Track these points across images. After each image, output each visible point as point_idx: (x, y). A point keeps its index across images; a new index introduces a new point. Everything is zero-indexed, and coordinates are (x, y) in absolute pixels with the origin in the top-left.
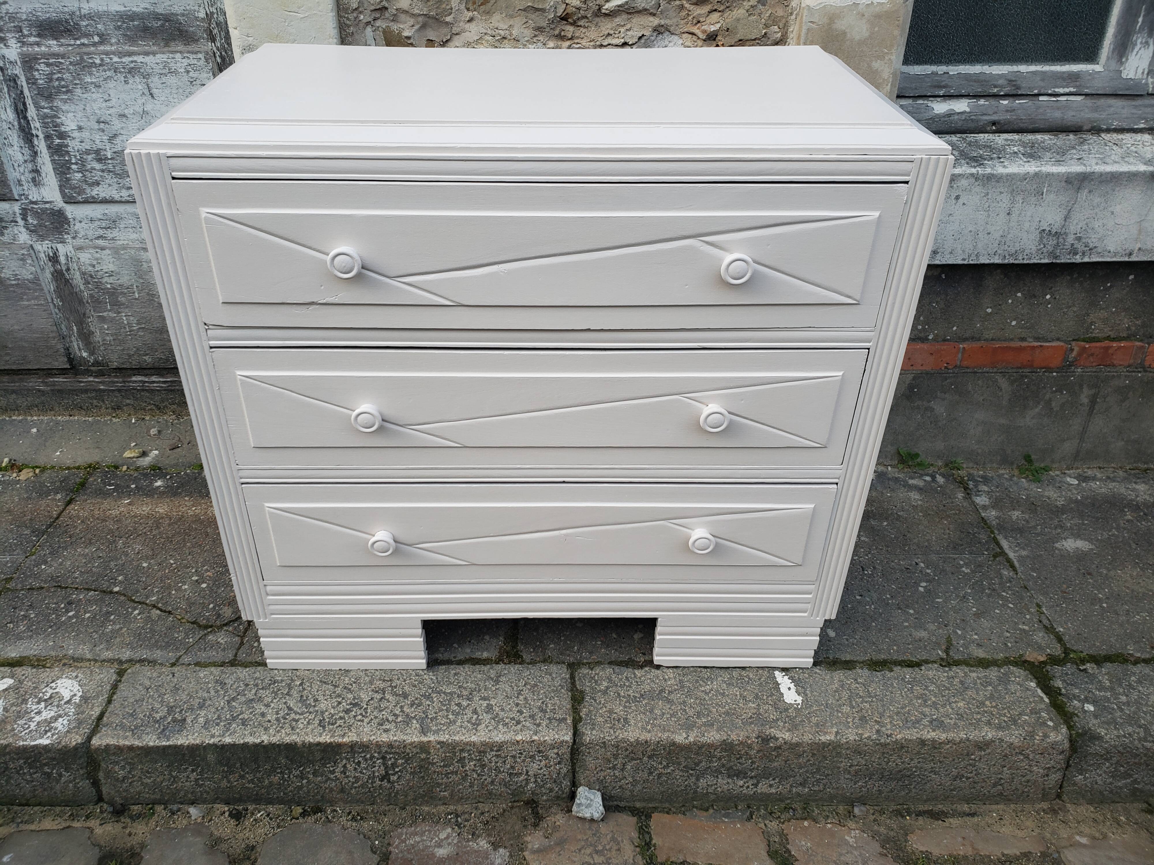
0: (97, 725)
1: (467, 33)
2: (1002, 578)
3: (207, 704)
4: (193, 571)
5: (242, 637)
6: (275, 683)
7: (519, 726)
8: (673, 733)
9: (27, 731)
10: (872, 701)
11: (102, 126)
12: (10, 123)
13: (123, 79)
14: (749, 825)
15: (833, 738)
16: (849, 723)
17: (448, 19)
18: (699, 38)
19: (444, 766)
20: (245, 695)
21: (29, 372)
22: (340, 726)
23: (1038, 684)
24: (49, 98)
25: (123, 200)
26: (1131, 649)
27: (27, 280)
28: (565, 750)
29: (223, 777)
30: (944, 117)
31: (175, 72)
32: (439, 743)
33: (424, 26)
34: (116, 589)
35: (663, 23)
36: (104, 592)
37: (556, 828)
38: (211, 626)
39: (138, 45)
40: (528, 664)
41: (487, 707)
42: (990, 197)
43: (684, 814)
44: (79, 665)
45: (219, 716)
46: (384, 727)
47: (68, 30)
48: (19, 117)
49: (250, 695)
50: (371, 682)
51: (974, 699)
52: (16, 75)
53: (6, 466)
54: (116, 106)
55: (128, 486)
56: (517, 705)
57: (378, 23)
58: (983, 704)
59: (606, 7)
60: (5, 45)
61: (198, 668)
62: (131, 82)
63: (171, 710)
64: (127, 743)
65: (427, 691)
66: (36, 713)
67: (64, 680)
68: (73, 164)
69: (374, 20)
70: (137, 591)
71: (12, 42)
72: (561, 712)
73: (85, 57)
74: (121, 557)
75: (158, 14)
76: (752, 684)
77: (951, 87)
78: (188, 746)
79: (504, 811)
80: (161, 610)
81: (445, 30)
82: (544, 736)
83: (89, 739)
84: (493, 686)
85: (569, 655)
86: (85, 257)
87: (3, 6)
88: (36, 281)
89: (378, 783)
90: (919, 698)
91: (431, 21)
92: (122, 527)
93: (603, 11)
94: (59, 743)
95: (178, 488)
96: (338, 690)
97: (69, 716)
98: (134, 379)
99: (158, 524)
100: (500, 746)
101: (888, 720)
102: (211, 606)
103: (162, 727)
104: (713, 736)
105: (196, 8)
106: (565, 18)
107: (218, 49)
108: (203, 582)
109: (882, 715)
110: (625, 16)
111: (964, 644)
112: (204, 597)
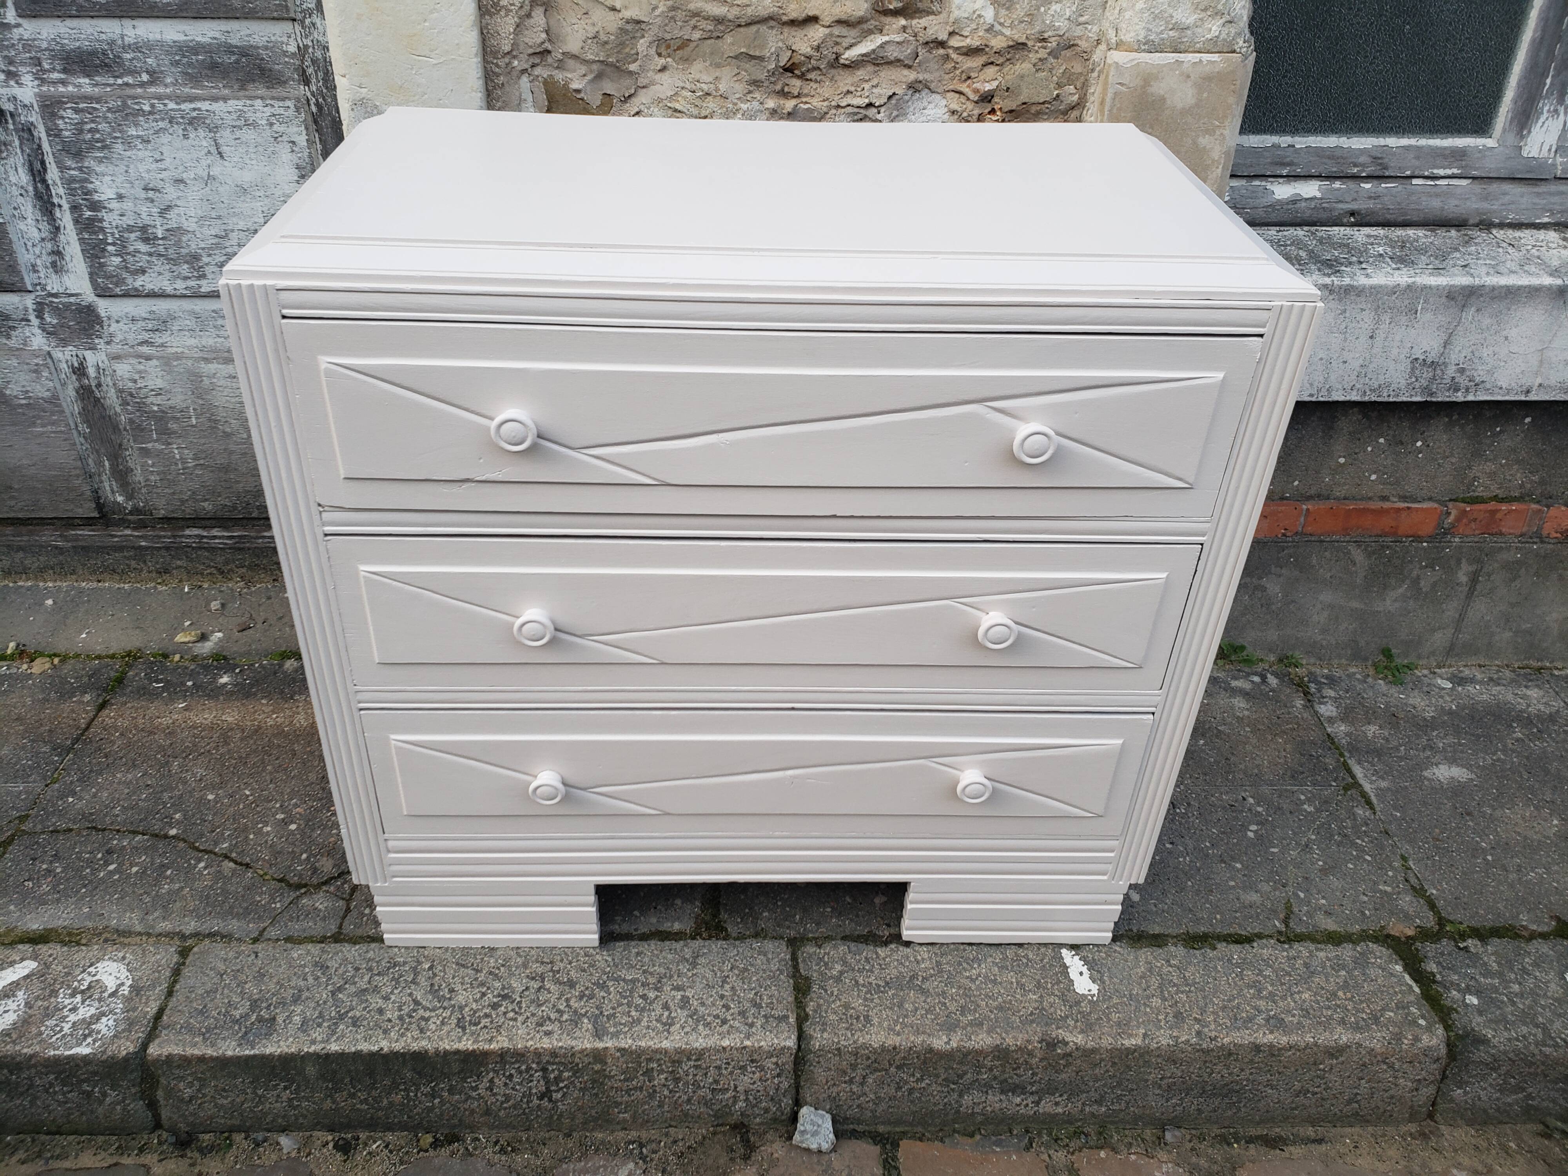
0: (155, 1028)
1: (657, 87)
2: (1355, 819)
3: (303, 997)
4: (278, 805)
5: (348, 901)
6: (395, 966)
7: (726, 1027)
8: (929, 1035)
9: (58, 1036)
10: (1190, 991)
11: (151, 194)
12: (22, 187)
13: (181, 132)
14: (1028, 1157)
15: (1139, 1042)
16: (1160, 1021)
17: (633, 67)
18: (968, 99)
19: (626, 1080)
20: (355, 983)
21: (42, 522)
22: (486, 1027)
23: (1406, 968)
24: (78, 155)
25: (178, 293)
26: (1524, 919)
27: (42, 398)
28: (787, 1060)
29: (327, 1096)
30: (1288, 204)
31: (254, 125)
32: (619, 1050)
33: (599, 76)
34: (173, 832)
35: (921, 78)
36: (157, 836)
37: (774, 1163)
38: (305, 886)
39: (203, 87)
40: (735, 939)
41: (682, 1000)
42: (1347, 315)
43: (942, 1141)
44: (126, 941)
45: (320, 1013)
46: (545, 1028)
47: (106, 65)
48: (34, 180)
49: (363, 984)
50: (525, 966)
51: (1322, 988)
52: (32, 124)
53: (13, 654)
54: (171, 168)
55: (183, 684)
56: (722, 997)
57: (537, 71)
58: (1334, 994)
59: (846, 56)
60: (17, 83)
61: (289, 945)
62: (191, 136)
63: (255, 1005)
64: (197, 1052)
65: (600, 978)
66: (70, 1010)
67: (106, 963)
68: (109, 244)
69: (532, 66)
70: (202, 835)
71: (27, 79)
72: (780, 1007)
73: (129, 102)
74: (177, 786)
75: (231, 46)
76: (1032, 967)
77: (1297, 165)
78: (280, 1056)
79: (704, 1138)
80: (236, 863)
81: (628, 82)
82: (759, 1041)
83: (145, 1046)
84: (688, 970)
85: (789, 927)
86: (123, 369)
87: (15, 30)
88: (54, 400)
89: (536, 1102)
90: (1252, 987)
91: (608, 69)
92: (176, 742)
93: (842, 61)
94: (104, 1052)
95: (251, 685)
96: (481, 977)
97: (116, 1014)
98: (188, 532)
99: (225, 739)
100: (700, 1054)
101: (1212, 1017)
102: (304, 856)
103: (243, 1030)
104: (982, 1040)
105: (285, 39)
106: (789, 69)
107: (313, 94)
108: (292, 822)
109: (1203, 1012)
110: (870, 68)
111: (1308, 912)
112: (293, 844)
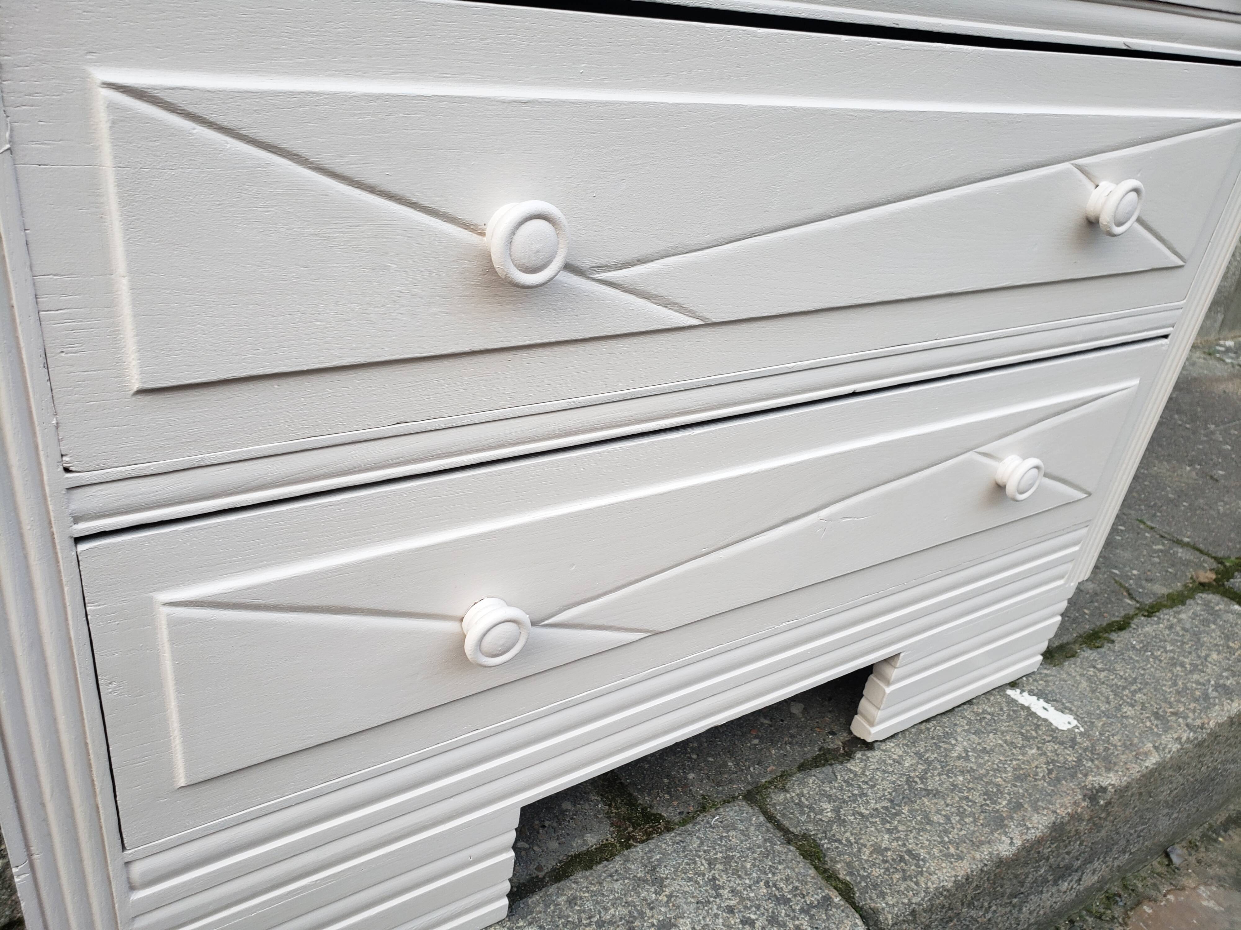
8: (989, 842)
10: (1140, 689)
15: (1157, 758)
16: (1151, 729)
23: (1234, 601)
40: (684, 823)
51: (1217, 645)
58: (1229, 647)
72: (809, 888)
76: (1001, 720)
84: (657, 893)
85: (731, 781)
90: (1175, 665)
101: (1181, 707)
104: (1038, 823)
109: (1169, 703)
111: (1136, 584)
